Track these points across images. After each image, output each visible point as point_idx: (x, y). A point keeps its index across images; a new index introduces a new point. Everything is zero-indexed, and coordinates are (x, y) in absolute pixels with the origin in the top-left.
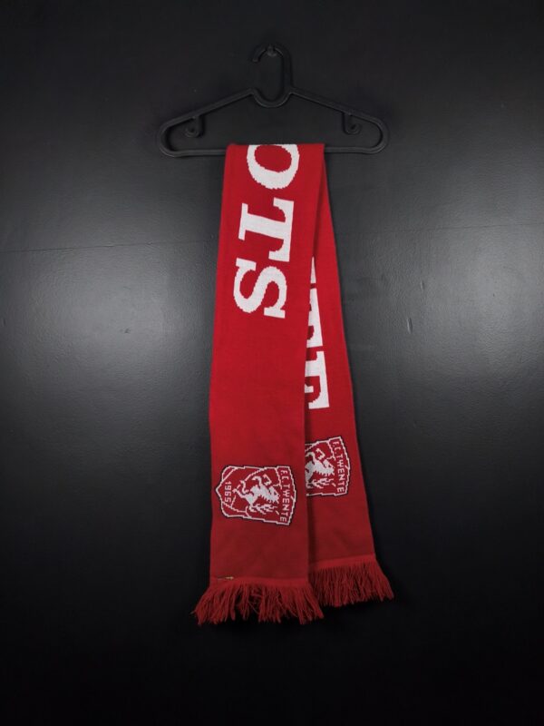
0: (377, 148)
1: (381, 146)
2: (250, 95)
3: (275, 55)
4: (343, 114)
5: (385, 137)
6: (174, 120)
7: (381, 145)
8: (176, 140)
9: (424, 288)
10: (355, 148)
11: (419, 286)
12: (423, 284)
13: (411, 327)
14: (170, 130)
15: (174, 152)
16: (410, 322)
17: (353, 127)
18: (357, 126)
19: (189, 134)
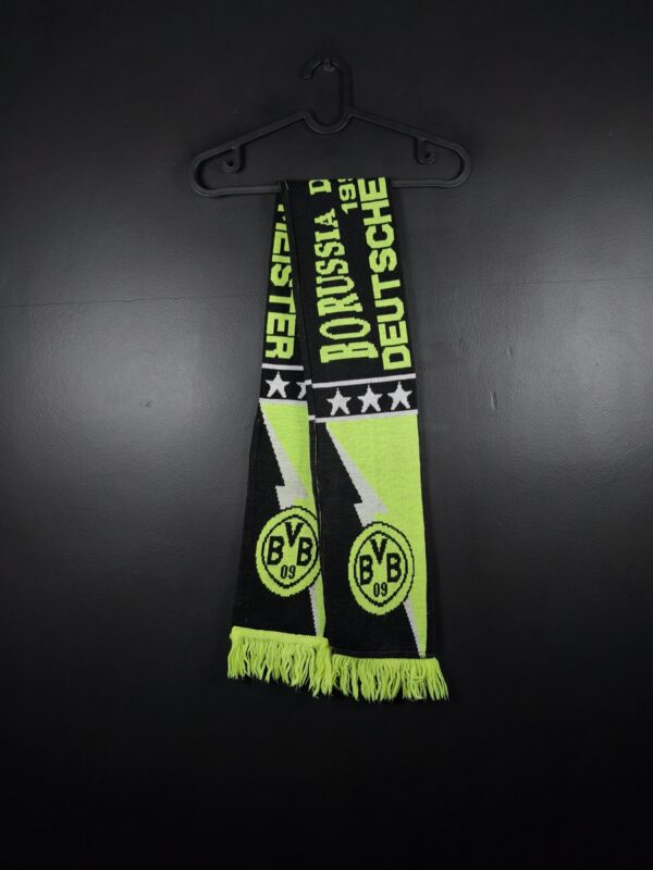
0: (457, 180)
1: (463, 177)
2: (302, 119)
3: (332, 70)
4: (416, 140)
5: (466, 168)
6: (208, 152)
7: (462, 175)
8: (208, 175)
9: (511, 353)
10: (430, 181)
11: (505, 352)
12: (511, 350)
13: (496, 403)
14: (203, 164)
15: (208, 191)
16: (495, 396)
17: (428, 156)
18: (433, 155)
19: (226, 167)
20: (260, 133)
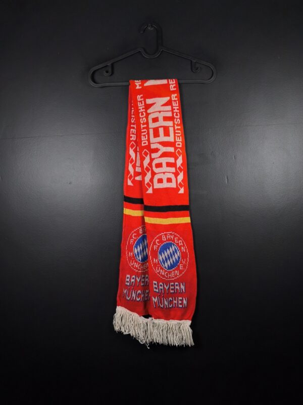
0: (210, 80)
1: (213, 78)
2: (140, 52)
3: (152, 29)
4: (191, 61)
5: (214, 74)
8: (97, 77)
9: (235, 159)
10: (199, 81)
11: (232, 158)
12: (235, 157)
13: (228, 181)
14: (95, 72)
15: (98, 85)
16: (227, 178)
17: (197, 69)
18: (199, 69)
19: (105, 74)
20: (120, 58)
